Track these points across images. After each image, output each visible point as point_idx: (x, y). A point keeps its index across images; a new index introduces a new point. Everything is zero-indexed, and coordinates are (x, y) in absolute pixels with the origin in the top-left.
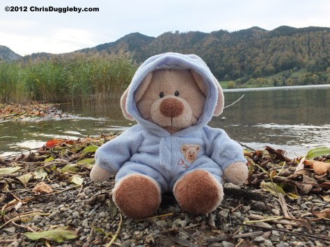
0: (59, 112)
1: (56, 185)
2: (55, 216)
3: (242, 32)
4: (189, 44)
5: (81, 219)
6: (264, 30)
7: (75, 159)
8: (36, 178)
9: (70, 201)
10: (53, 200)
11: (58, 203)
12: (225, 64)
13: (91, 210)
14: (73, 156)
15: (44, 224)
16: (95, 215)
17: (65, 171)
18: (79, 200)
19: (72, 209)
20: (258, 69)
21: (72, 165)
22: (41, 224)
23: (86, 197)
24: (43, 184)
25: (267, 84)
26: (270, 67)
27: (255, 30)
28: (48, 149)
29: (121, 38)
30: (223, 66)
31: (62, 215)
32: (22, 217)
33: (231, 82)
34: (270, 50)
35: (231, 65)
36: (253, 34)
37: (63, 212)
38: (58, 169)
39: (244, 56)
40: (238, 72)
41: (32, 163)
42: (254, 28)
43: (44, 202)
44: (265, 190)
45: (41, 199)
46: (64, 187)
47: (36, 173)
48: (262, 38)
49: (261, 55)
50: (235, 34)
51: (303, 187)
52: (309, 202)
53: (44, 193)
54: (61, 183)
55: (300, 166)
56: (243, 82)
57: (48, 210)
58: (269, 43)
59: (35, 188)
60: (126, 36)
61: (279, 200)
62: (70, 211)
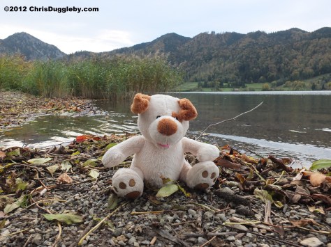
0: (94, 108)
1: (77, 177)
2: (69, 203)
3: (280, 34)
4: (225, 44)
5: (89, 208)
6: (304, 32)
7: (98, 154)
8: (62, 169)
9: (85, 192)
10: (71, 190)
11: (75, 192)
12: (260, 65)
13: (99, 200)
14: (97, 152)
15: (60, 209)
16: (101, 205)
17: (86, 165)
18: (92, 191)
19: (84, 198)
20: (296, 72)
21: (93, 160)
22: (58, 208)
23: (98, 189)
24: (65, 175)
25: (303, 88)
26: (309, 70)
27: (294, 31)
28: (77, 144)
29: (158, 39)
30: (259, 67)
31: (75, 202)
32: (44, 201)
33: (267, 84)
34: (309, 53)
35: (267, 67)
36: (292, 36)
37: (76, 200)
38: (81, 162)
39: (281, 58)
40: (275, 74)
41: (61, 156)
42: (293, 29)
43: (64, 190)
44: (257, 196)
45: (62, 187)
46: (83, 179)
47: (62, 165)
48: (301, 40)
49: (300, 57)
50: (273, 35)
51: (293, 196)
52: (294, 211)
53: (65, 183)
54: (82, 175)
55: (299, 177)
56: (279, 85)
57: (66, 197)
58: (309, 45)
59: (59, 178)
60: (162, 36)
61: (265, 207)
62: (82, 200)
